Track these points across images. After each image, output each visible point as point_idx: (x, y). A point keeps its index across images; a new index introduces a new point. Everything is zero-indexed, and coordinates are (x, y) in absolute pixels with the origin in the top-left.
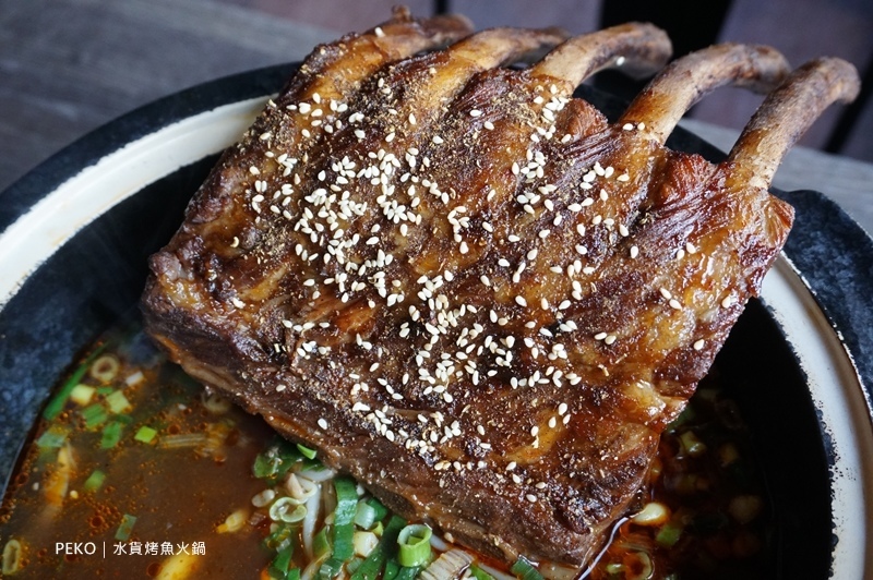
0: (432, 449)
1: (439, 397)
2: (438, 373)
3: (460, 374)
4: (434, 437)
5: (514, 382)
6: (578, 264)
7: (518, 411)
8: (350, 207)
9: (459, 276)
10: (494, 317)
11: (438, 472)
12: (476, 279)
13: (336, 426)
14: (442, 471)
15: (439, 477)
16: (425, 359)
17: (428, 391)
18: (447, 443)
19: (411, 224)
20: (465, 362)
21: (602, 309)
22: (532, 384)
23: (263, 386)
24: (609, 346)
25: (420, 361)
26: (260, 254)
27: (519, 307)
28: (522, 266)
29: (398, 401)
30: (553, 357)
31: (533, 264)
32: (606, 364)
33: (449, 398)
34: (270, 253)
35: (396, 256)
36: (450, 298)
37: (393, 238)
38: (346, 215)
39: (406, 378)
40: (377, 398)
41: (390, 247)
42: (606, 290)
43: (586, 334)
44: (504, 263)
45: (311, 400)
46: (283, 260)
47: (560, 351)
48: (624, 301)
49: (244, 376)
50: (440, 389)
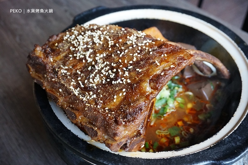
0: (87, 100)
1: (93, 87)
2: (95, 80)
3: (100, 81)
4: (88, 98)
5: (113, 82)
6: (136, 54)
7: (112, 91)
8: (86, 39)
9: (107, 55)
10: (112, 64)
11: (86, 105)
12: (111, 56)
13: (63, 91)
14: (87, 106)
15: (86, 107)
16: (93, 76)
17: (91, 85)
18: (91, 99)
19: (99, 44)
20: (102, 77)
21: (140, 64)
22: (118, 82)
23: (49, 79)
24: (139, 72)
25: (91, 77)
26: (61, 48)
27: (120, 62)
28: (123, 53)
29: (82, 88)
30: (125, 75)
31: (126, 53)
32: (138, 77)
33: (95, 87)
34: (64, 48)
35: (94, 50)
36: (103, 60)
37: (94, 46)
38: (85, 41)
39: (86, 81)
40: (77, 86)
41: (92, 48)
42: (142, 60)
43: (134, 69)
44: (119, 52)
45: (60, 84)
46: (67, 50)
47: (127, 74)
48: (146, 62)
49: (45, 76)
50: (94, 85)
